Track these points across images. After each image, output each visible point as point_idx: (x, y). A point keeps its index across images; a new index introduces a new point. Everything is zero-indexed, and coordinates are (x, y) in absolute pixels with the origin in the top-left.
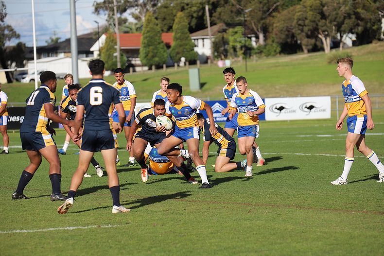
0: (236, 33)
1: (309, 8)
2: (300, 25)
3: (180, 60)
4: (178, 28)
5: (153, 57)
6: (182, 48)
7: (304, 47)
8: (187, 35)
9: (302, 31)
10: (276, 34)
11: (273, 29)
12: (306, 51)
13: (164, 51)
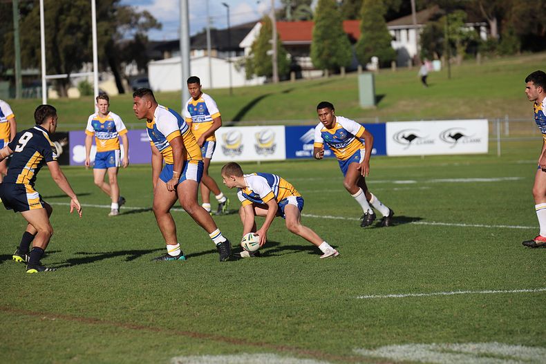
0: (455, 19)
3: (370, 61)
4: (368, 13)
5: (330, 55)
6: (373, 43)
8: (380, 25)
10: (515, 22)
11: (511, 15)
13: (347, 48)
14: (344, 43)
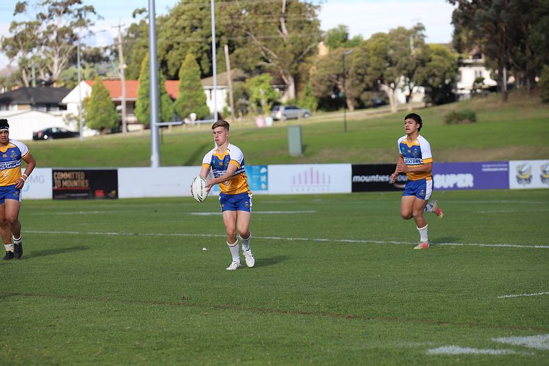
0: (262, 82)
1: (372, 52)
2: (359, 74)
4: (186, 74)
6: (191, 100)
7: (349, 102)
8: (198, 84)
9: (362, 81)
10: (314, 85)
12: (351, 107)
14: (167, 101)
